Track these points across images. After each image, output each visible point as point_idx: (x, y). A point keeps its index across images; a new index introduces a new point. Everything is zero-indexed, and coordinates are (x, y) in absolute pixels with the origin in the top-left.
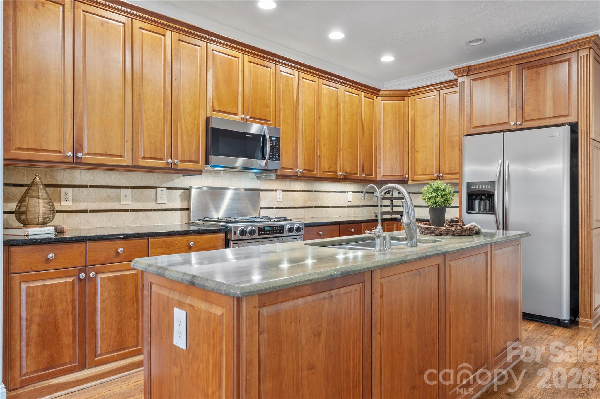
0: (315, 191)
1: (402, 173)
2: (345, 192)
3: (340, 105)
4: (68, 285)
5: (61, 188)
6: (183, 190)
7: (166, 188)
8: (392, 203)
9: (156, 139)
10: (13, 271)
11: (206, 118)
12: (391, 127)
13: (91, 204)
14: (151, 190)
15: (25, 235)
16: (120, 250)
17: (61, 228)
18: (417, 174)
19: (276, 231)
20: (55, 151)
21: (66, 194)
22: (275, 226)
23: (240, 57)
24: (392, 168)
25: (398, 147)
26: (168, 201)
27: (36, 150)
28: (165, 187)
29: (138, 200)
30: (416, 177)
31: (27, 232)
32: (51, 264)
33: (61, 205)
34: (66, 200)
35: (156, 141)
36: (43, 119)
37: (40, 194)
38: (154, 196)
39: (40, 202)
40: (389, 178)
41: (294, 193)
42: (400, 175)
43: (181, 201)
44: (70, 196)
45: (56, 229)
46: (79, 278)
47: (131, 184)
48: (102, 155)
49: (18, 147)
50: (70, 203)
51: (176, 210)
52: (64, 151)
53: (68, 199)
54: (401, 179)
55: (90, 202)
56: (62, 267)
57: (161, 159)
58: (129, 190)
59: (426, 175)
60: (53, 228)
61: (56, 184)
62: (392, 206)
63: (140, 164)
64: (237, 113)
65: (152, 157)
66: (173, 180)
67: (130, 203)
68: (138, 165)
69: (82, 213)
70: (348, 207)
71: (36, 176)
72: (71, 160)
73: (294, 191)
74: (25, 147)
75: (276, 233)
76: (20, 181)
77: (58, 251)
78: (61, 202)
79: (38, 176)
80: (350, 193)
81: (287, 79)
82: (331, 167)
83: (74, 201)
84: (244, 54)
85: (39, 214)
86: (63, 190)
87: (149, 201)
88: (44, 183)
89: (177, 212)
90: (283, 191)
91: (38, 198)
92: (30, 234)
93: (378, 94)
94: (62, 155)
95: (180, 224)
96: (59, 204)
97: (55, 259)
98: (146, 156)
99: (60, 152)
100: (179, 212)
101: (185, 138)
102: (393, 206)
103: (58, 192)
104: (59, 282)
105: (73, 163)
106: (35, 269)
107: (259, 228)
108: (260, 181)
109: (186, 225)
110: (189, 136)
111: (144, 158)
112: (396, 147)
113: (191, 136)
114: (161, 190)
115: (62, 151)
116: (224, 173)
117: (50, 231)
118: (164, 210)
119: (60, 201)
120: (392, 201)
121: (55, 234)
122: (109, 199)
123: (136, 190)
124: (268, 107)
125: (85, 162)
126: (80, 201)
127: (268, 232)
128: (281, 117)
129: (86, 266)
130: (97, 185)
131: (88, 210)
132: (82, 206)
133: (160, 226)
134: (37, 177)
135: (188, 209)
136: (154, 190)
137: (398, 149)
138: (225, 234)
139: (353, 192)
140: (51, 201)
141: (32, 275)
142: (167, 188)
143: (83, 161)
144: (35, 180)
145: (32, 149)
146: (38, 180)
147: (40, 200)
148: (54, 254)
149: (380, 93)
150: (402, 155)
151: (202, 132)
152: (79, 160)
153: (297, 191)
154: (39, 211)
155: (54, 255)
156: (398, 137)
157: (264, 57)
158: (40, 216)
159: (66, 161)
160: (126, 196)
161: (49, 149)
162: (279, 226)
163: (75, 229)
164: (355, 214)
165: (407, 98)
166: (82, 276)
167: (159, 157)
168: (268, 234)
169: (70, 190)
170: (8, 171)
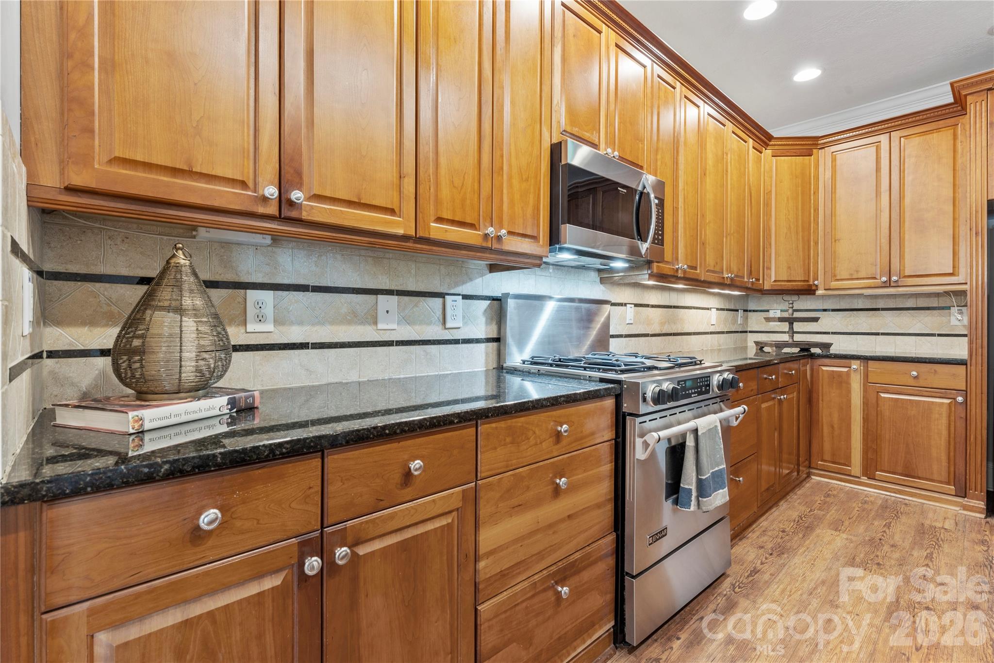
0: (675, 307)
1: (807, 276)
2: (708, 309)
3: (727, 154)
4: (269, 603)
5: (247, 290)
6: (489, 302)
7: (461, 297)
8: (791, 328)
9: (464, 177)
10: (60, 600)
11: (551, 145)
12: (788, 200)
13: (315, 328)
14: (434, 299)
15: (132, 431)
16: (416, 465)
17: (247, 398)
18: (838, 277)
20: (232, 182)
21: (260, 305)
23: (604, 31)
24: (790, 269)
25: (801, 234)
26: (465, 324)
27: (175, 171)
28: (459, 295)
29: (407, 320)
30: (834, 284)
31: (136, 421)
32: (210, 543)
33: (247, 333)
34: (260, 319)
35: (463, 184)
36: (195, 84)
37: (187, 302)
38: (439, 313)
39: (184, 324)
40: (785, 285)
41: (649, 309)
42: (804, 281)
43: (487, 324)
44: (269, 310)
45: (232, 403)
46: (303, 577)
47: (397, 286)
48: (350, 203)
49: (117, 155)
50: (269, 327)
51: (478, 341)
52: (255, 184)
53: (264, 316)
54: (806, 287)
55: (313, 325)
56: (250, 547)
57: (472, 226)
58: (395, 299)
59: (858, 279)
60: (224, 400)
61: (236, 279)
62: (792, 332)
63: (434, 235)
64: (598, 144)
65: (457, 219)
66: (472, 280)
67: (395, 326)
68: (427, 236)
69: (297, 352)
70: (711, 333)
71: (177, 249)
72: (273, 210)
73: (647, 306)
74: (139, 158)
76: (142, 269)
77: (235, 493)
78: (248, 326)
79: (179, 249)
80: (714, 310)
81: (665, 91)
82: (717, 264)
83: (277, 322)
84: (609, 27)
85: (181, 360)
86: (253, 295)
87: (430, 323)
88: (205, 276)
89: (478, 345)
90: (636, 305)
91: (180, 310)
92: (147, 426)
93: (768, 145)
94: (250, 193)
95: (485, 369)
96: (243, 331)
97: (224, 525)
98: (445, 216)
99: (243, 184)
100: (482, 346)
101: (515, 182)
102: (794, 332)
103: (241, 300)
104: (239, 598)
105: (279, 218)
106: (150, 572)
108: (605, 287)
109: (495, 370)
110: (522, 179)
111: (439, 220)
112: (797, 233)
113: (527, 180)
114: (453, 301)
115: (251, 184)
116: (553, 269)
117: (214, 408)
118: (456, 342)
119: (245, 323)
120: (791, 324)
121: (231, 417)
122: (354, 318)
123: (406, 299)
124: (642, 141)
125: (309, 218)
126: (292, 323)
128: (659, 163)
129: (322, 527)
130: (330, 285)
131: (308, 343)
132: (295, 335)
133: (450, 374)
134: (180, 252)
135: (497, 340)
136: (439, 301)
137: (801, 238)
138: (615, 400)
139: (718, 309)
140: (218, 322)
141: (138, 595)
142: (462, 295)
143: (305, 215)
144: (172, 261)
145: (161, 166)
146: (182, 262)
147: (184, 319)
148: (220, 510)
149: (771, 143)
150: (806, 247)
151: (544, 175)
152: (293, 213)
153: (653, 306)
154: (181, 351)
155: (220, 515)
156: (800, 217)
157: (638, 41)
158: (183, 368)
159: (261, 210)
160: (387, 312)
161: (213, 173)
163: (280, 389)
164: (720, 345)
165: (815, 151)
166: (313, 568)
167: (468, 220)
169: (267, 296)
170: (109, 242)
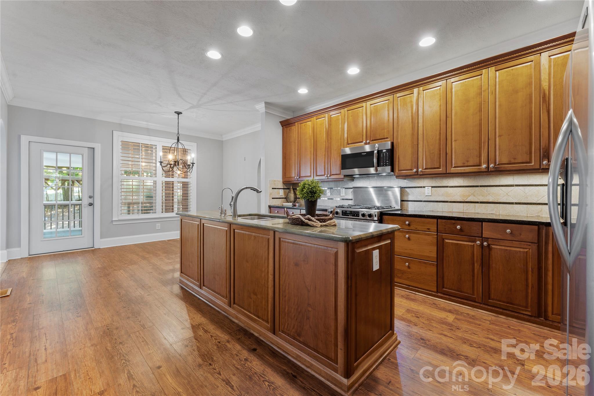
19: (354, 214)
22: (354, 212)
75: (354, 216)
107: (342, 211)
127: (348, 214)
162: (356, 212)
168: (348, 216)
